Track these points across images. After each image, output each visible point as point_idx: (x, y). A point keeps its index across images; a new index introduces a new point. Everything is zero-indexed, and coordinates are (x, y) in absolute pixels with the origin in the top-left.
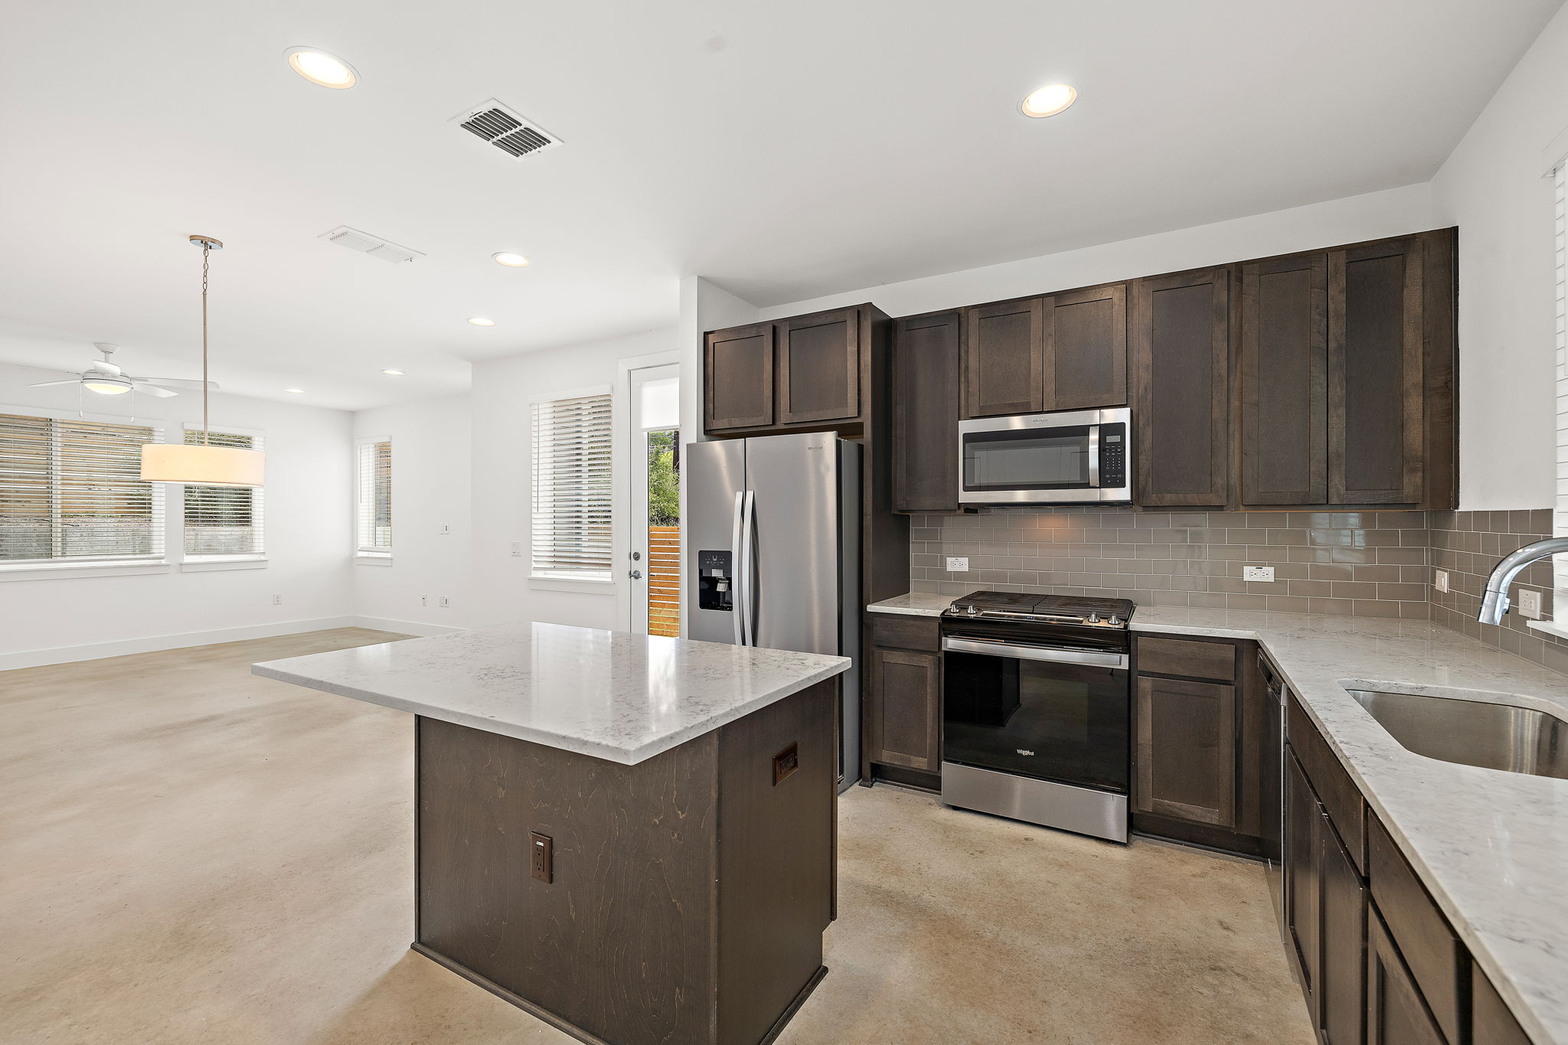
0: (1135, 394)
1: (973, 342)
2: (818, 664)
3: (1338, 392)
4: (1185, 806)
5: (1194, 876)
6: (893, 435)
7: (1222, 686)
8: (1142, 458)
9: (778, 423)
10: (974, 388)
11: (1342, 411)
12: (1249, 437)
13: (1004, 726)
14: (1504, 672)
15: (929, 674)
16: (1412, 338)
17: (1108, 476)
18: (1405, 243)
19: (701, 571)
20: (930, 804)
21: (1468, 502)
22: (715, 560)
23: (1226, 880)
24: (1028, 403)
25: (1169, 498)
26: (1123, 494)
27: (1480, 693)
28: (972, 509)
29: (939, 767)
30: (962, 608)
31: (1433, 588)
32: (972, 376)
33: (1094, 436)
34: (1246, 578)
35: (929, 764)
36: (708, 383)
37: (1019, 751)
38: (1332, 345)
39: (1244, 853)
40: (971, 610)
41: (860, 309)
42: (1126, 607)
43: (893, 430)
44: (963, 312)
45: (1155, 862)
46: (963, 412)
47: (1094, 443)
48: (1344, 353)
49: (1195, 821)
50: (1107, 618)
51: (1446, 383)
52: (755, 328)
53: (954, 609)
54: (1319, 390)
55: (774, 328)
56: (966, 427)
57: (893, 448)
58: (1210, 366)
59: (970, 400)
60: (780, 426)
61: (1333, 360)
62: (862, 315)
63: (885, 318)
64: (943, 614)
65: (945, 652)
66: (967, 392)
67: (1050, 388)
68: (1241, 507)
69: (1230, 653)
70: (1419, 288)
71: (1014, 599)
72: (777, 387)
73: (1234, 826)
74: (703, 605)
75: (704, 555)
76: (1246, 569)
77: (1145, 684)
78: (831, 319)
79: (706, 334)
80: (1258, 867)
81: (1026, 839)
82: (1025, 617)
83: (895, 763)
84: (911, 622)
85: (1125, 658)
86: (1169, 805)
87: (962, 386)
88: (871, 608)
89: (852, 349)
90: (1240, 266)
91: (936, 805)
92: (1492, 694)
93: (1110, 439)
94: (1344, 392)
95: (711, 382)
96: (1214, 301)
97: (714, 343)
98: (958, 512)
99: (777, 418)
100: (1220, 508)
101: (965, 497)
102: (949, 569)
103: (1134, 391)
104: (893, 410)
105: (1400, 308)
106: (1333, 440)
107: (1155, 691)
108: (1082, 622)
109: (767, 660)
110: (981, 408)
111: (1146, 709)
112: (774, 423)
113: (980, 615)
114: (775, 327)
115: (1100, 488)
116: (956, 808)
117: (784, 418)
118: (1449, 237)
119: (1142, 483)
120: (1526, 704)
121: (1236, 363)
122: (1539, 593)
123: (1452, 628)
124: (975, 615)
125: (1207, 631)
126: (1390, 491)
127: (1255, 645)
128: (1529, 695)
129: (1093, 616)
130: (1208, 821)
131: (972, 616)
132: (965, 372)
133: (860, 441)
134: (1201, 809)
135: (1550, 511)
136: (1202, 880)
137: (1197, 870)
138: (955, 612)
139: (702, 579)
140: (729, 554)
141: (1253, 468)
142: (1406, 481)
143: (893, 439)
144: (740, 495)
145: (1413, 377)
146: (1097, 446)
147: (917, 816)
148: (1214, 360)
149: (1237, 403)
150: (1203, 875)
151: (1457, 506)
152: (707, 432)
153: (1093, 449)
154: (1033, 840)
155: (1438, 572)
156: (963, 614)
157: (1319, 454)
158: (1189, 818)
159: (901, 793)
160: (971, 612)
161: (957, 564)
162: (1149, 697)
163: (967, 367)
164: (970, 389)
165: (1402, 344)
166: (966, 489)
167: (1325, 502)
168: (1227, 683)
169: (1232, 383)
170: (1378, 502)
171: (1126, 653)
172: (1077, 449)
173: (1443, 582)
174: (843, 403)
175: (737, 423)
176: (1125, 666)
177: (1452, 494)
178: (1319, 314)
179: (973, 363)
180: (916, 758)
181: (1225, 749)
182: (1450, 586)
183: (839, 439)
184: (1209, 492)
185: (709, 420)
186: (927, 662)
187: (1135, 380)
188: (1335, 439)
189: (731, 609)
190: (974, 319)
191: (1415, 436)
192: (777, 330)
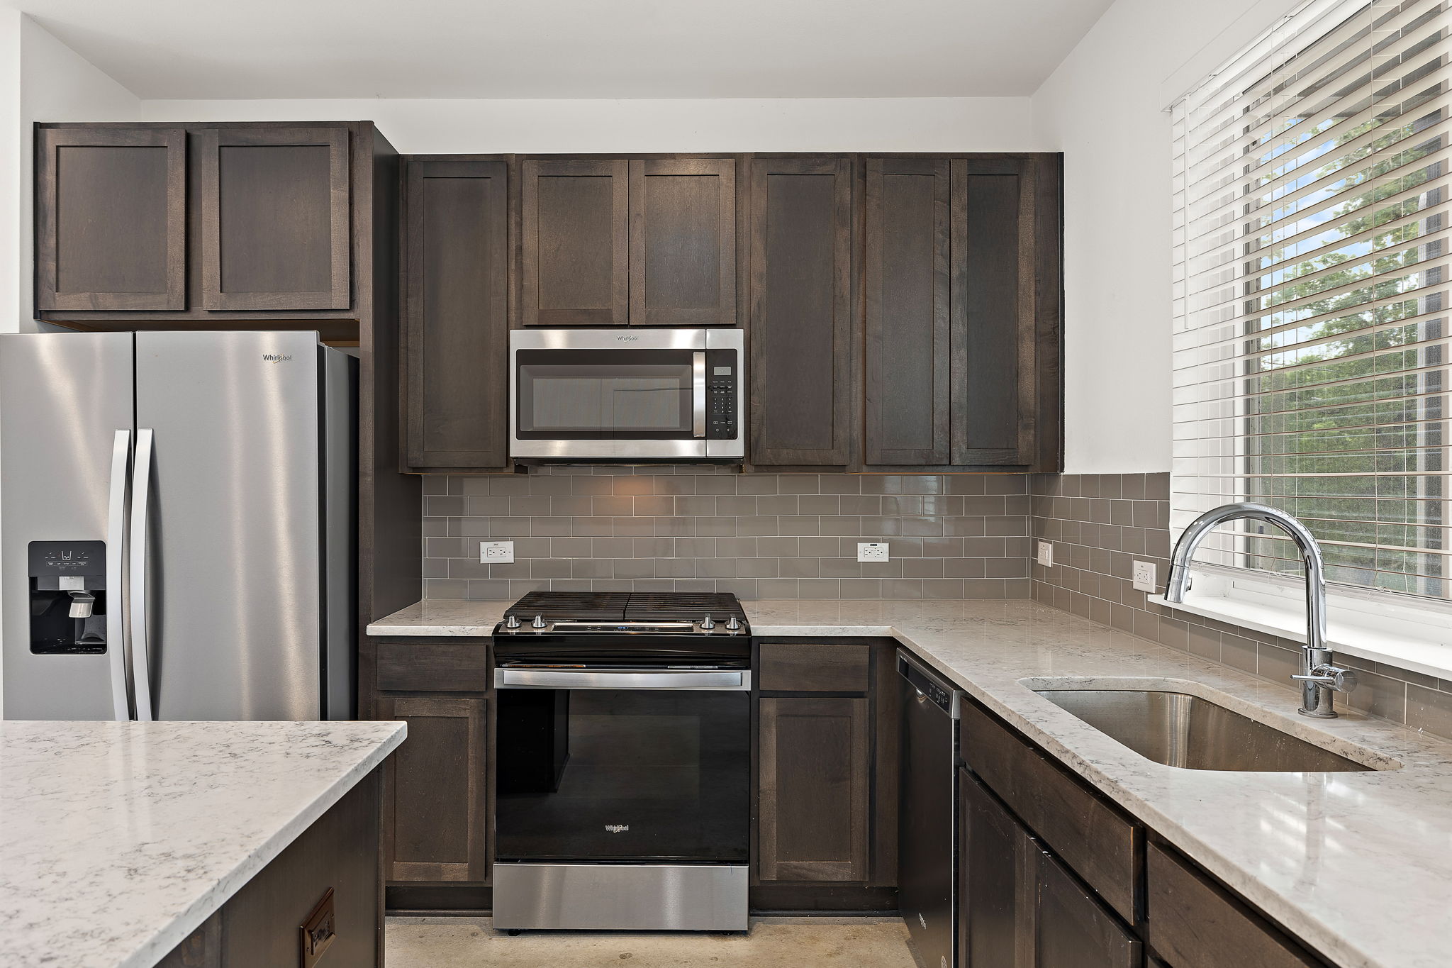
0: (745, 311)
1: (529, 210)
2: (357, 740)
3: (959, 329)
4: (813, 864)
5: (830, 955)
6: (402, 345)
7: (855, 700)
8: (754, 398)
9: (194, 308)
10: (531, 280)
11: (963, 353)
12: (873, 380)
13: (555, 791)
14: (1138, 654)
15: (471, 727)
16: (1025, 273)
17: (716, 423)
18: (1020, 159)
19: (33, 581)
20: (473, 935)
21: (1074, 465)
22: (68, 558)
23: (863, 951)
24: (609, 312)
25: (786, 455)
26: (734, 448)
27: (1139, 681)
28: (524, 466)
29: (488, 872)
30: (523, 620)
31: (1035, 562)
32: (528, 262)
33: (699, 366)
34: (861, 558)
35: (472, 871)
36: (45, 222)
37: (609, 828)
38: (955, 273)
39: (873, 910)
40: (538, 622)
41: (355, 130)
42: (726, 604)
43: (402, 339)
44: (513, 161)
45: (784, 948)
46: (513, 316)
47: (699, 376)
48: (966, 283)
49: (824, 882)
50: (723, 622)
51: (1054, 328)
52: (149, 132)
53: (512, 622)
54: (941, 324)
55: (188, 137)
56: (520, 339)
57: (402, 367)
58: (831, 282)
59: (526, 299)
60: (199, 313)
61: (955, 290)
62: (357, 141)
63: (387, 152)
64: (496, 630)
65: (499, 691)
66: (521, 287)
67: (639, 292)
68: (864, 468)
69: (862, 655)
70: (1032, 216)
71: (591, 601)
72: (194, 244)
73: (867, 879)
74: (38, 646)
75: (38, 550)
76: (861, 546)
77: (769, 708)
78: (300, 137)
79: (38, 127)
80: (897, 925)
81: (623, 957)
82: (616, 628)
83: (415, 879)
84: (442, 648)
85: (747, 674)
86: (796, 867)
87: (512, 276)
88: (373, 630)
89: (338, 194)
90: (863, 157)
91: (483, 934)
92: (1148, 680)
93: (719, 371)
94: (966, 329)
95: (51, 220)
96: (837, 199)
97: (58, 147)
98: (506, 471)
99: (194, 300)
100: (841, 468)
101: (520, 448)
102: (484, 559)
103: (745, 307)
104: (402, 304)
105: (1015, 236)
106: (955, 388)
107: (782, 715)
108: (691, 629)
109: (256, 744)
110: (542, 313)
111: (770, 741)
112: (188, 308)
113: (551, 629)
114: (190, 136)
115: (705, 438)
116: (513, 933)
117: (209, 300)
118: (1057, 160)
119: (754, 434)
120: (1177, 688)
121: (859, 284)
122: (1155, 564)
123: (1057, 607)
124: (543, 631)
125: (840, 630)
126: (1007, 451)
127: (891, 644)
128: (1178, 677)
129: (707, 619)
130: (840, 878)
131: (540, 631)
132: (516, 255)
133: (352, 352)
134: (833, 865)
135: (1166, 476)
136: (840, 958)
137: (832, 947)
138: (513, 625)
139: (35, 594)
140: (99, 548)
141: (877, 419)
142: (1020, 438)
143: (402, 351)
144: (122, 438)
145: (1027, 319)
146: (704, 380)
147: (457, 959)
148: (836, 276)
149: (860, 334)
150: (840, 950)
151: (1062, 470)
152: (39, 314)
153: (699, 384)
154: (631, 955)
155: (1041, 544)
156: (526, 629)
157: (941, 405)
158: (819, 879)
159: (425, 927)
160: (539, 626)
161: (497, 552)
162: (774, 725)
163: (520, 249)
164: (524, 283)
165: (1017, 281)
166: (522, 435)
167: (948, 463)
168: (860, 695)
169: (854, 308)
170: (996, 463)
171: (746, 668)
172: (675, 382)
173: (1046, 555)
174: (324, 283)
175: (109, 302)
176: (747, 686)
177: (1059, 456)
178: (942, 233)
179: (530, 242)
180: (451, 865)
181: (859, 782)
182: (1054, 560)
183: (322, 344)
184: (830, 447)
185: (46, 292)
186: (467, 710)
187: (745, 291)
188: (957, 387)
189: (102, 648)
190: (531, 174)
191: (1029, 385)
192: (195, 142)
